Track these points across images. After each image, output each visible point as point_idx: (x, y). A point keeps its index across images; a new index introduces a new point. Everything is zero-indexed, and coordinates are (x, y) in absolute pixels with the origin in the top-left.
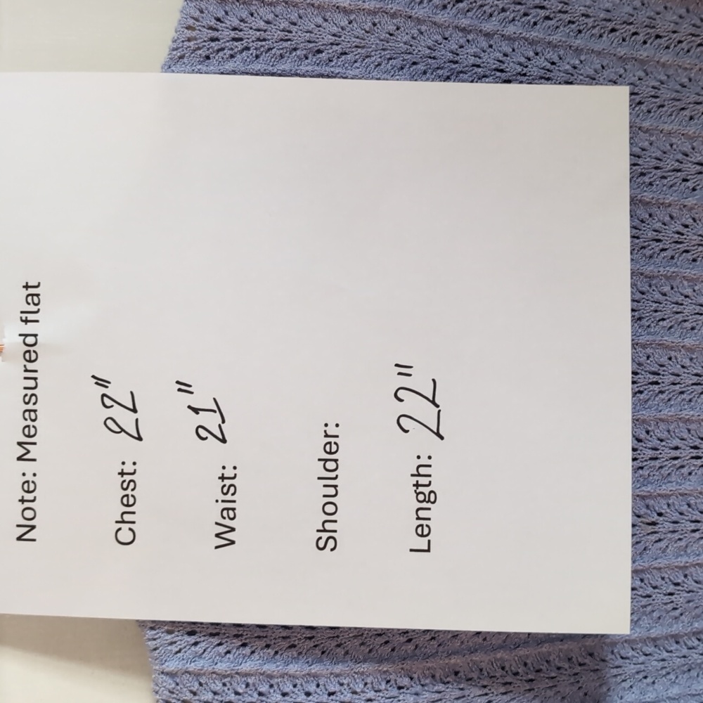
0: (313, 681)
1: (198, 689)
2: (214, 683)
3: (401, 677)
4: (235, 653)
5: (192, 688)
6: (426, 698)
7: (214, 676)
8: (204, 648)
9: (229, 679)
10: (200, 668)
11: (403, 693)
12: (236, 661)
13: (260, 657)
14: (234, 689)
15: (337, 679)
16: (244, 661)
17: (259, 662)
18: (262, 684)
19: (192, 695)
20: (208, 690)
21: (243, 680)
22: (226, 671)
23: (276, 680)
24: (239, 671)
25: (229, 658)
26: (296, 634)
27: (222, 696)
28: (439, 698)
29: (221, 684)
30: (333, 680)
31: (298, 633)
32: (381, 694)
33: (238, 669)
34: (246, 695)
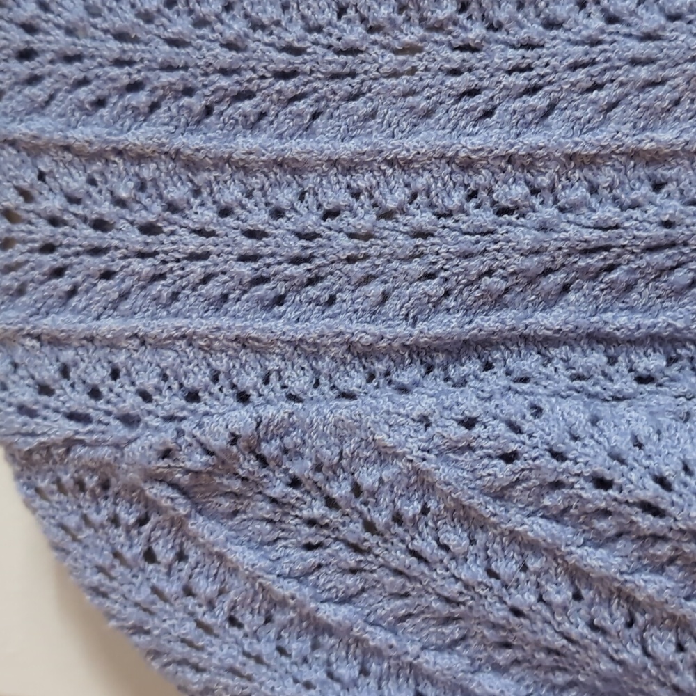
0: (289, 184)
1: (32, 186)
2: (71, 175)
3: (505, 182)
4: (115, 104)
5: (21, 183)
6: (567, 239)
7: (69, 156)
8: (49, 92)
9: (99, 165)
10: (35, 132)
11: (510, 223)
12: (118, 126)
13: (172, 118)
14: (112, 193)
15: (345, 180)
16: (136, 125)
17: (166, 128)
18: (175, 185)
19: (21, 199)
20: (57, 191)
21: (132, 170)
22: (90, 143)
23: (205, 175)
24: (121, 147)
25: (102, 117)
26: (252, 63)
27: (86, 207)
28: (603, 243)
29: (84, 178)
30: (334, 180)
31: (259, 60)
32: (450, 222)
33: (118, 142)
34: (137, 207)
